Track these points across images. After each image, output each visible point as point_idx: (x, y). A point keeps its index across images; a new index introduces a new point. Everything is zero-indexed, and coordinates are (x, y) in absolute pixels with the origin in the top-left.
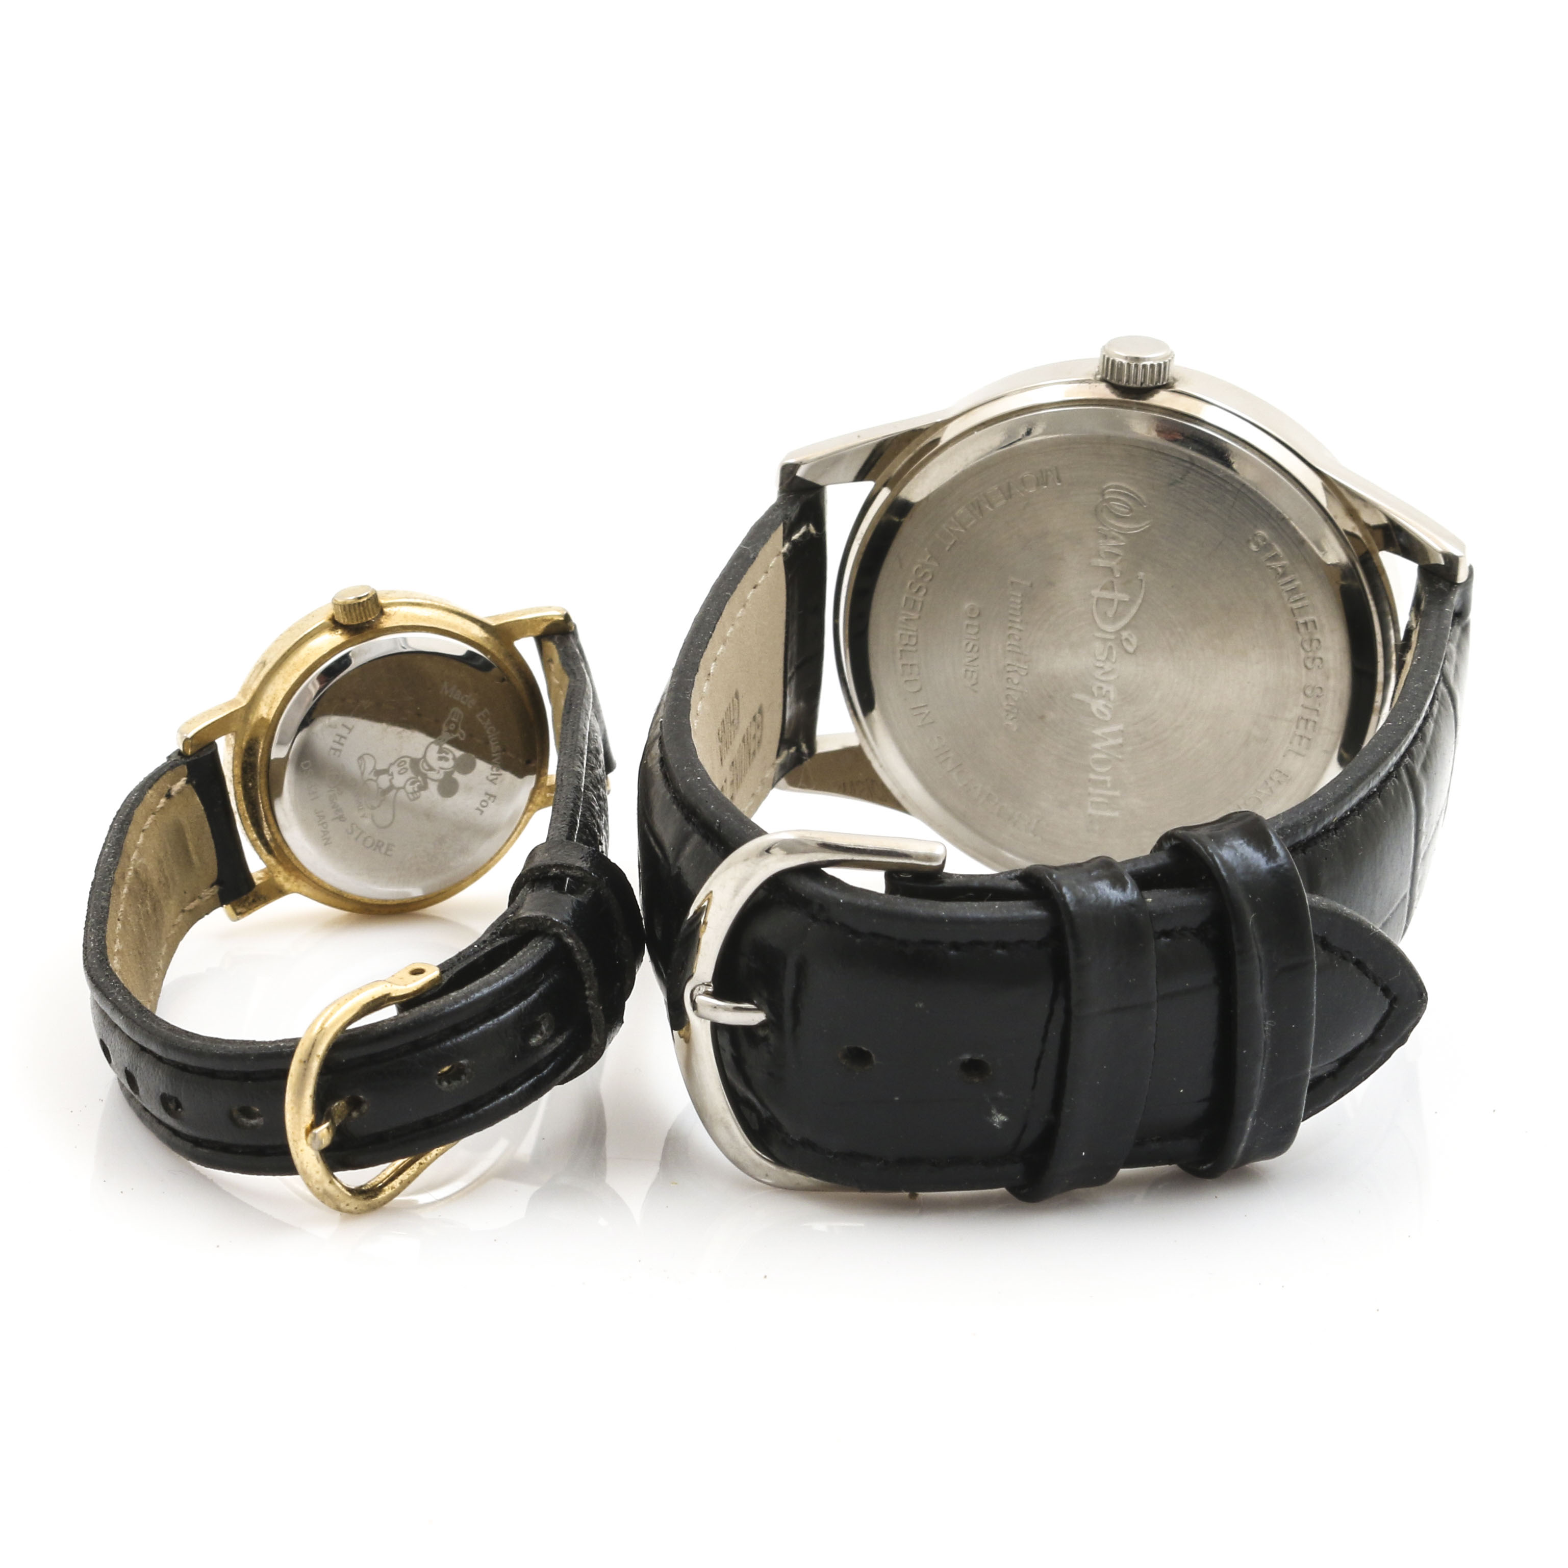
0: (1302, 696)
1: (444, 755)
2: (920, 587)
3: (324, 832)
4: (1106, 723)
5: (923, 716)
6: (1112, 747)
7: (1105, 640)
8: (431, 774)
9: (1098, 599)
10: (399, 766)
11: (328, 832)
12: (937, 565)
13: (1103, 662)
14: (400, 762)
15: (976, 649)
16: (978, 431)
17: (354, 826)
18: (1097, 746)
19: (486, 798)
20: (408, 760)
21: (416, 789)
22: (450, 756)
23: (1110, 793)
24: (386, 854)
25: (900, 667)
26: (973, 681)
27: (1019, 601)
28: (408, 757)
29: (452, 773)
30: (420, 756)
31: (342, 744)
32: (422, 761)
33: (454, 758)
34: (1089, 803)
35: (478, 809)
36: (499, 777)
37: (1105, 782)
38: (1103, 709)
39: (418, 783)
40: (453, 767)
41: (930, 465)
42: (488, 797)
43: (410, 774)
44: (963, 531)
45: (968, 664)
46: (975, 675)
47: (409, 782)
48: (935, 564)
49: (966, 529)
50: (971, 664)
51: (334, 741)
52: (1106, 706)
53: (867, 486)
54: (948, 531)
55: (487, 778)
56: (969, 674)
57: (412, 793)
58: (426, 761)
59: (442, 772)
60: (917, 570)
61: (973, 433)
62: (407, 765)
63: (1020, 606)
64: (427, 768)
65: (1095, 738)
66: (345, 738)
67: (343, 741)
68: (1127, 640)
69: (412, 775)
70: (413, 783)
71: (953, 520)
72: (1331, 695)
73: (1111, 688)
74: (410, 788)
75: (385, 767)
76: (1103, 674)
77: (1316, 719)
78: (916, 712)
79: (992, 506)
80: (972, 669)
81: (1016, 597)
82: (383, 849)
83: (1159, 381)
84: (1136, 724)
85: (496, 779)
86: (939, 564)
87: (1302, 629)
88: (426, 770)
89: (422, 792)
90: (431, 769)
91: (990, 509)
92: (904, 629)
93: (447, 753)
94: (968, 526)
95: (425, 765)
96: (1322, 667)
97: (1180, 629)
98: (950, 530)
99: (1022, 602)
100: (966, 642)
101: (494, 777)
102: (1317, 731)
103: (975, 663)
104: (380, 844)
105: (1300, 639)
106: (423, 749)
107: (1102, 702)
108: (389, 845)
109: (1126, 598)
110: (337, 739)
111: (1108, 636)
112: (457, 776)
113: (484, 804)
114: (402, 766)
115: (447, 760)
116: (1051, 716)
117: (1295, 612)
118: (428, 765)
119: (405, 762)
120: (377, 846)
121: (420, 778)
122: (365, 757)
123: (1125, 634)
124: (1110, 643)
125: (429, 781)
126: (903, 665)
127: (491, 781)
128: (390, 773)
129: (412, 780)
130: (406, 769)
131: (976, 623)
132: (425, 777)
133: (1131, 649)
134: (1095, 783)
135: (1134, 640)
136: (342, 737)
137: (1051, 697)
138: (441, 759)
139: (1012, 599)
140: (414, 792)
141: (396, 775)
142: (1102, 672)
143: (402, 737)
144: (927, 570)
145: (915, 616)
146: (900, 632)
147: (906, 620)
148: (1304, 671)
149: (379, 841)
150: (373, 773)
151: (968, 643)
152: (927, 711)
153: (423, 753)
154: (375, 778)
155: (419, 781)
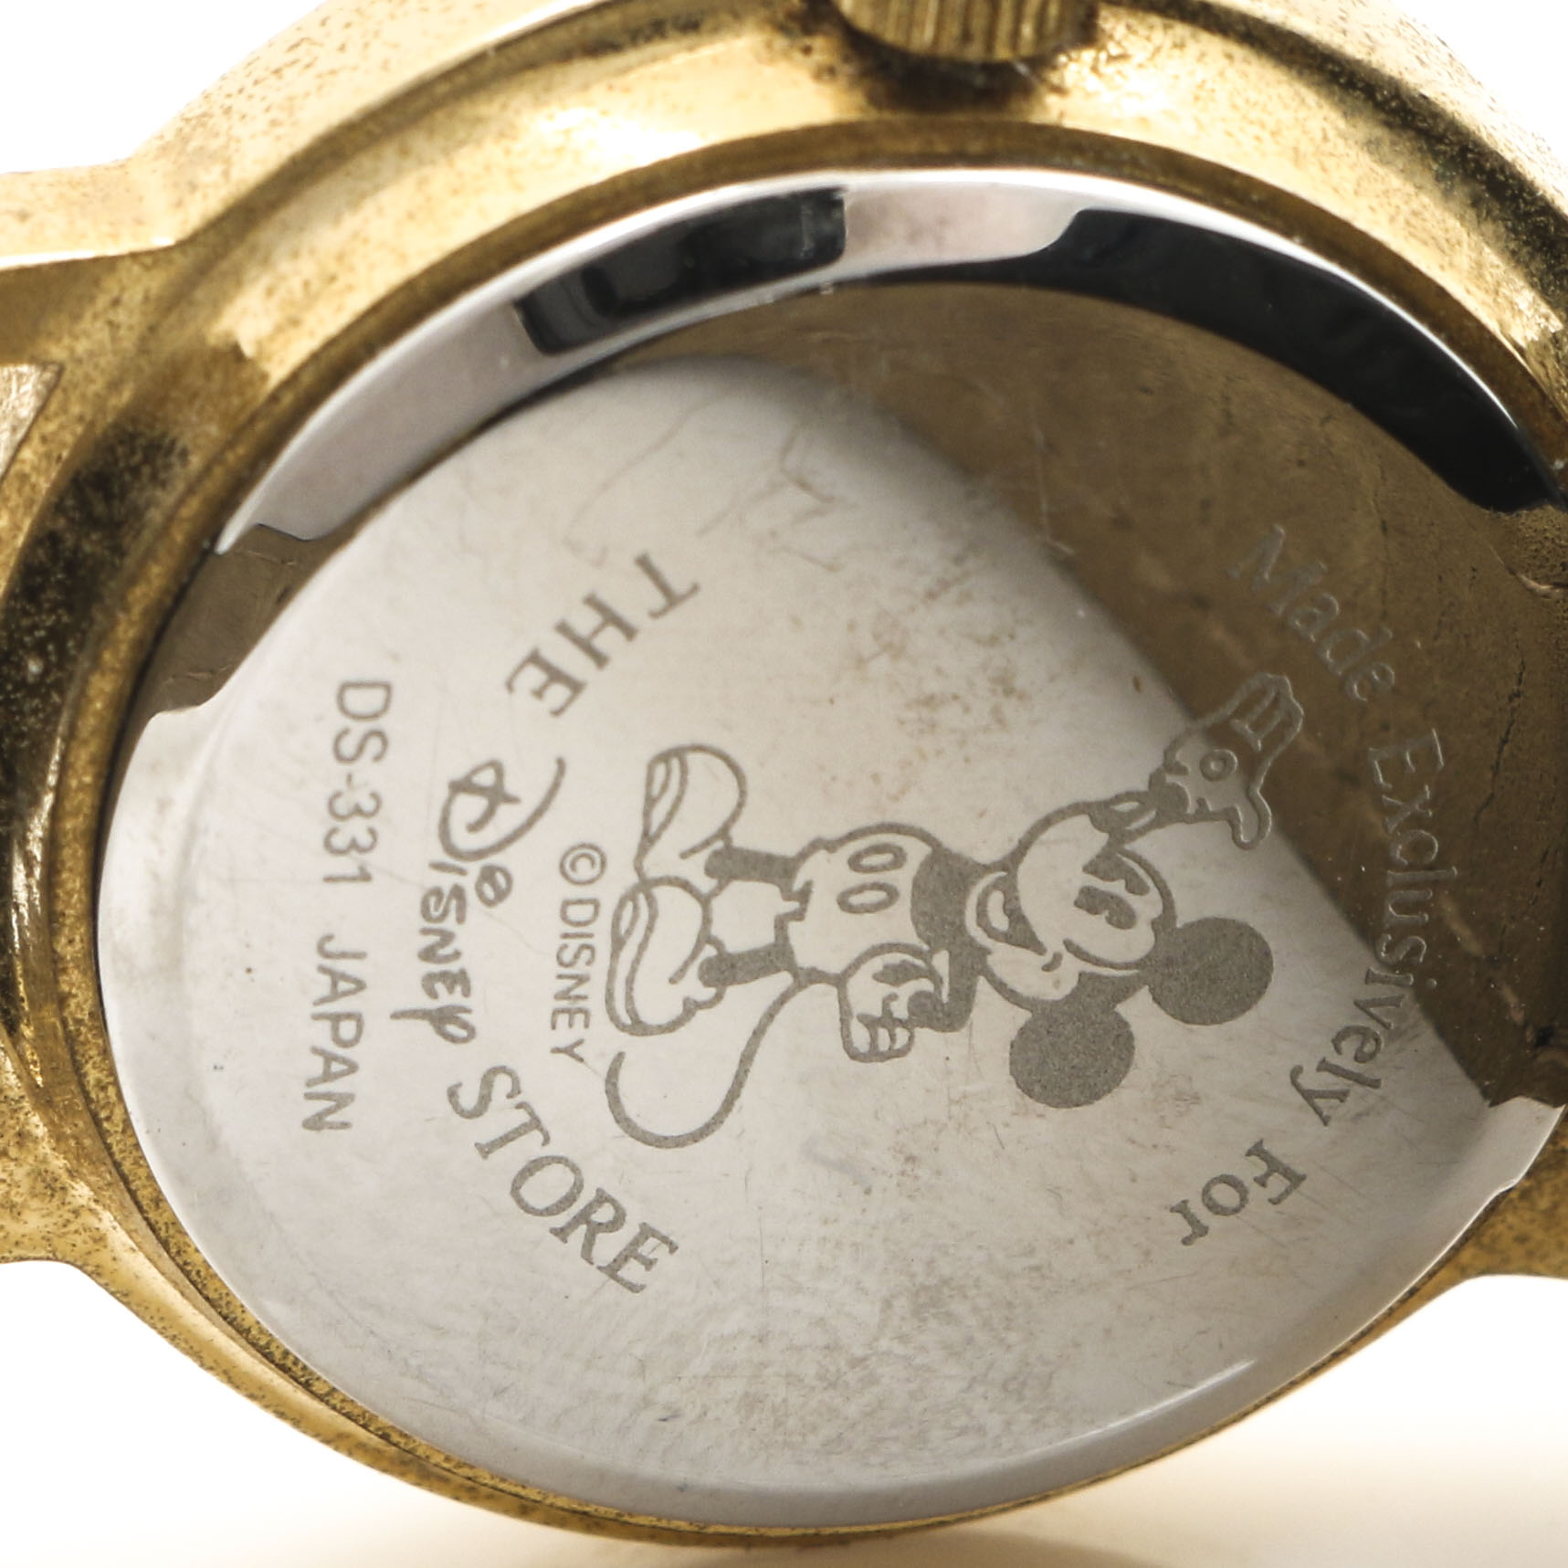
1: (1117, 887)
3: (329, 1058)
8: (1007, 960)
10: (855, 863)
11: (352, 1068)
14: (878, 849)
17: (502, 1084)
19: (1249, 1170)
20: (917, 852)
21: (900, 1010)
22: (1147, 907)
24: (612, 1270)
28: (925, 837)
29: (1124, 990)
30: (986, 855)
31: (600, 659)
32: (989, 879)
33: (1163, 924)
35: (1182, 1209)
36: (1358, 1089)
39: (926, 985)
40: (1138, 964)
42: (1262, 1168)
43: (898, 924)
47: (877, 964)
51: (564, 629)
55: (1296, 1073)
57: (871, 1023)
58: (1009, 888)
59: (1071, 968)
62: (903, 879)
64: (1000, 921)
66: (629, 632)
67: (609, 640)
69: (910, 936)
70: (895, 975)
74: (867, 994)
75: (786, 847)
82: (609, 1247)
85: (1342, 1096)
88: (991, 932)
89: (925, 1035)
90: (1022, 935)
93: (1136, 887)
95: (996, 899)
101: (1338, 1083)
104: (604, 1214)
106: (1018, 831)
108: (646, 1232)
110: (585, 621)
112: (1140, 1012)
113: (1225, 1195)
114: (872, 869)
115: (1122, 918)
118: (1015, 915)
119: (899, 858)
120: (584, 1217)
121: (941, 962)
122: (694, 760)
125: (982, 985)
127: (1308, 1095)
128: (798, 884)
129: (895, 958)
130: (892, 894)
132: (971, 963)
136: (611, 618)
138: (1090, 901)
140: (887, 1020)
141: (822, 901)
143: (933, 726)
149: (602, 1198)
150: (703, 856)
153: (1010, 847)
154: (705, 884)
155: (931, 974)
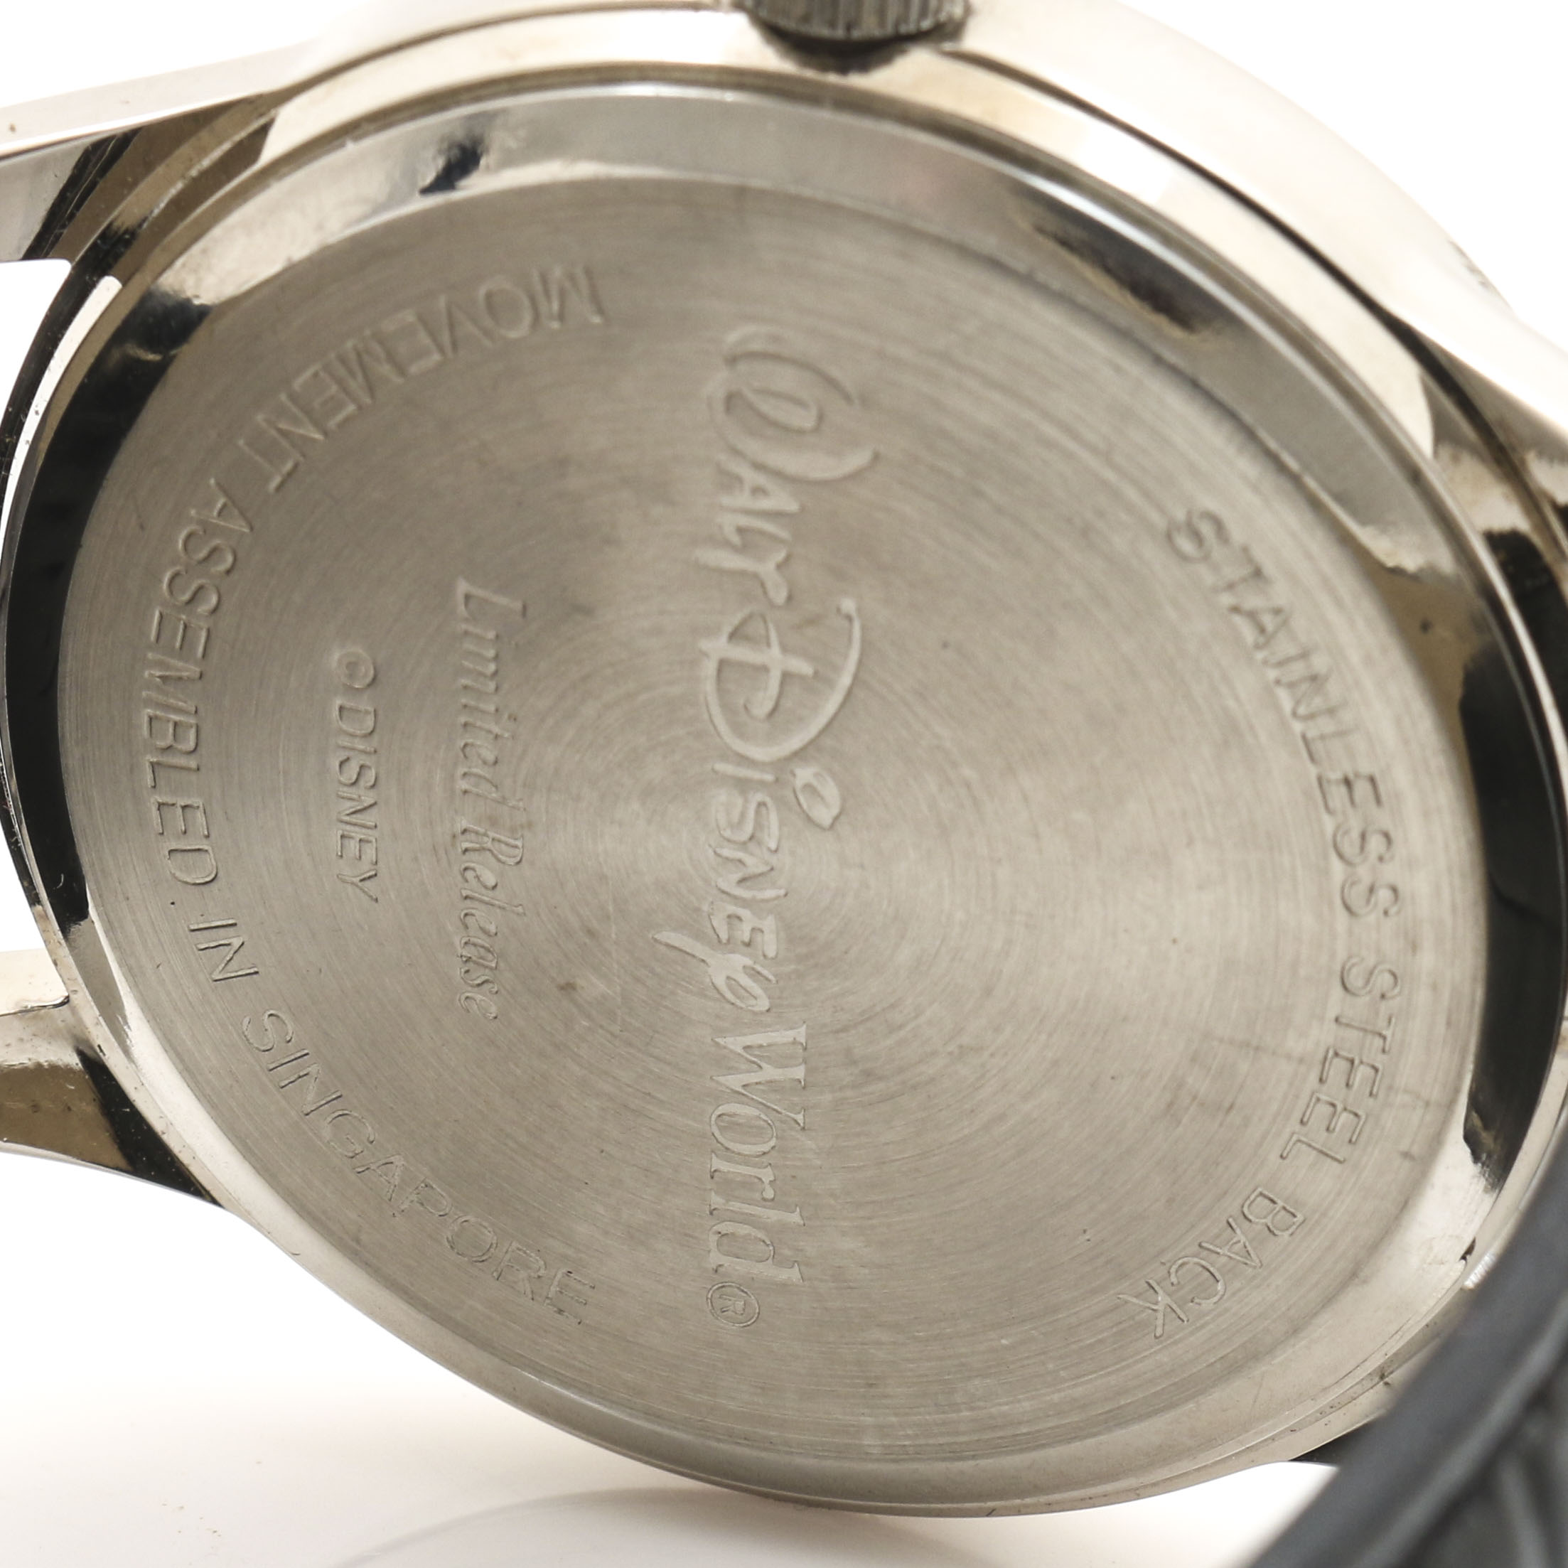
0: (1337, 991)
2: (201, 588)
4: (757, 1021)
5: (227, 953)
6: (773, 1086)
7: (743, 786)
9: (723, 664)
12: (246, 530)
13: (743, 845)
15: (370, 776)
16: (357, 139)
18: (734, 1081)
23: (773, 1215)
25: (155, 813)
26: (365, 868)
27: (491, 653)
34: (714, 1239)
37: (749, 1184)
38: (746, 981)
41: (217, 232)
44: (318, 436)
45: (347, 818)
46: (370, 853)
48: (240, 526)
49: (326, 434)
50: (353, 819)
52: (754, 974)
53: (56, 271)
54: (273, 433)
56: (353, 846)
60: (190, 536)
61: (343, 145)
63: (492, 667)
65: (723, 1061)
68: (808, 787)
71: (283, 397)
72: (1423, 997)
73: (769, 924)
76: (742, 881)
77: (1380, 1061)
78: (204, 940)
79: (401, 370)
80: (358, 834)
81: (480, 639)
83: (903, 18)
84: (845, 1029)
86: (252, 529)
87: (1338, 795)
91: (398, 380)
92: (158, 705)
94: (332, 424)
96: (1398, 913)
97: (968, 772)
98: (280, 431)
99: (496, 658)
100: (343, 755)
102: (1381, 1096)
103: (368, 818)
105: (1329, 824)
107: (740, 960)
109: (802, 667)
111: (755, 775)
116: (593, 986)
117: (1318, 747)
123: (804, 774)
124: (759, 797)
126: (160, 806)
131: (365, 704)
133: (824, 815)
134: (728, 1186)
135: (831, 791)
137: (591, 933)
139: (469, 645)
142: (739, 876)
144: (216, 542)
145: (191, 670)
146: (150, 711)
147: (164, 678)
148: (1341, 916)
151: (348, 759)
152: (236, 943)
